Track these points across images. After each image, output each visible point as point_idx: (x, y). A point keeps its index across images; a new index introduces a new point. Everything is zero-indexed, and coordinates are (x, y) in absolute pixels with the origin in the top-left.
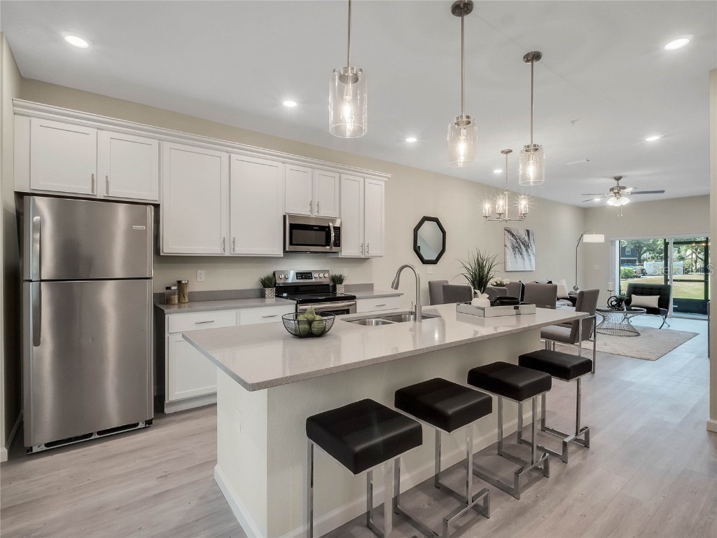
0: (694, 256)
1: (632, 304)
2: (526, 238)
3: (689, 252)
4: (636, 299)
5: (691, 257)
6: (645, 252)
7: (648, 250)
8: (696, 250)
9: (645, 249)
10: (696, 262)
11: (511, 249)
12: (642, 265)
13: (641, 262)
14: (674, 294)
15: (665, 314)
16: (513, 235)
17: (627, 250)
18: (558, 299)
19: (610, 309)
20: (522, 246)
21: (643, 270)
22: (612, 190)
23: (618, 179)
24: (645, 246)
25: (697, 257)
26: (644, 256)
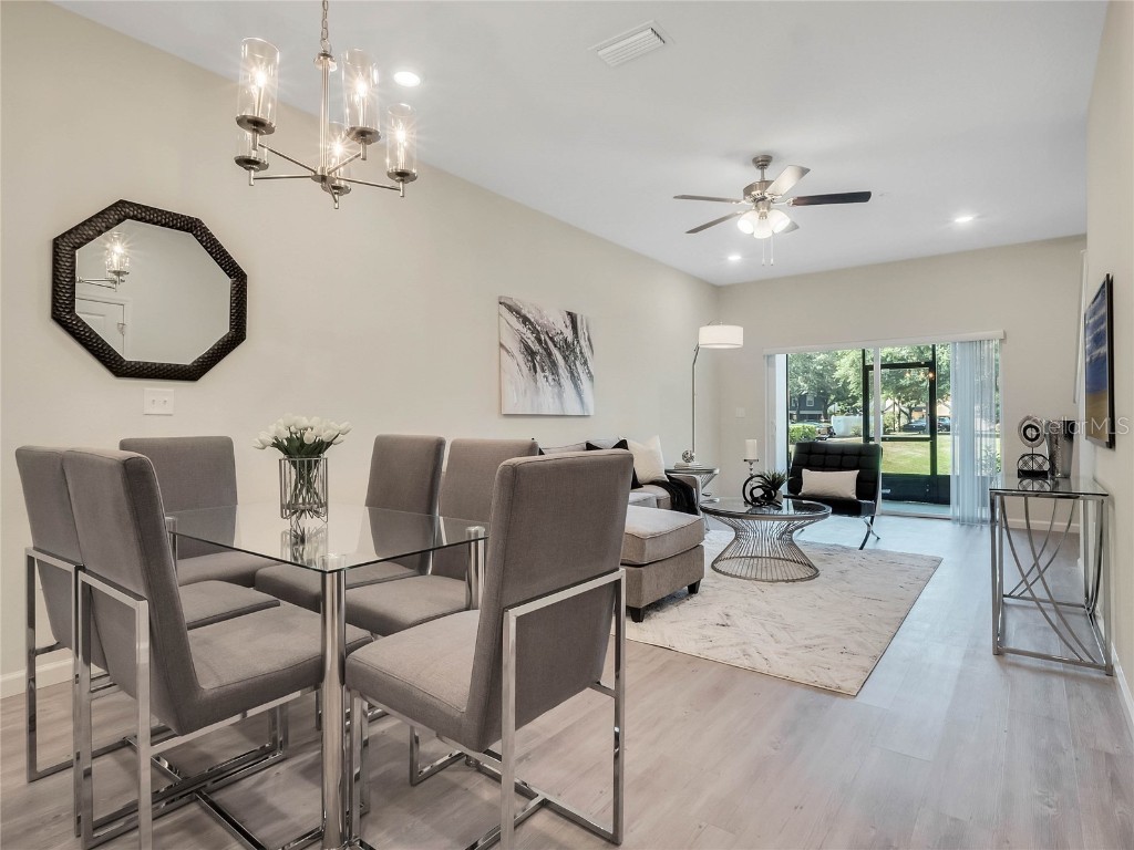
0: (897, 409)
1: (803, 491)
2: (569, 334)
3: (889, 402)
4: (814, 480)
5: (892, 410)
6: (832, 403)
7: (837, 400)
8: (899, 398)
9: (832, 397)
10: (899, 417)
11: (520, 358)
12: (830, 422)
13: (827, 417)
14: (885, 468)
15: (871, 511)
16: (525, 320)
17: (808, 399)
18: (636, 485)
19: (750, 507)
20: (555, 352)
21: (829, 429)
22: (748, 191)
23: (763, 162)
24: (834, 392)
25: (901, 410)
26: (831, 408)
